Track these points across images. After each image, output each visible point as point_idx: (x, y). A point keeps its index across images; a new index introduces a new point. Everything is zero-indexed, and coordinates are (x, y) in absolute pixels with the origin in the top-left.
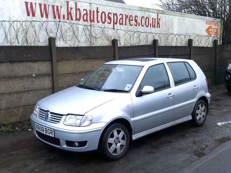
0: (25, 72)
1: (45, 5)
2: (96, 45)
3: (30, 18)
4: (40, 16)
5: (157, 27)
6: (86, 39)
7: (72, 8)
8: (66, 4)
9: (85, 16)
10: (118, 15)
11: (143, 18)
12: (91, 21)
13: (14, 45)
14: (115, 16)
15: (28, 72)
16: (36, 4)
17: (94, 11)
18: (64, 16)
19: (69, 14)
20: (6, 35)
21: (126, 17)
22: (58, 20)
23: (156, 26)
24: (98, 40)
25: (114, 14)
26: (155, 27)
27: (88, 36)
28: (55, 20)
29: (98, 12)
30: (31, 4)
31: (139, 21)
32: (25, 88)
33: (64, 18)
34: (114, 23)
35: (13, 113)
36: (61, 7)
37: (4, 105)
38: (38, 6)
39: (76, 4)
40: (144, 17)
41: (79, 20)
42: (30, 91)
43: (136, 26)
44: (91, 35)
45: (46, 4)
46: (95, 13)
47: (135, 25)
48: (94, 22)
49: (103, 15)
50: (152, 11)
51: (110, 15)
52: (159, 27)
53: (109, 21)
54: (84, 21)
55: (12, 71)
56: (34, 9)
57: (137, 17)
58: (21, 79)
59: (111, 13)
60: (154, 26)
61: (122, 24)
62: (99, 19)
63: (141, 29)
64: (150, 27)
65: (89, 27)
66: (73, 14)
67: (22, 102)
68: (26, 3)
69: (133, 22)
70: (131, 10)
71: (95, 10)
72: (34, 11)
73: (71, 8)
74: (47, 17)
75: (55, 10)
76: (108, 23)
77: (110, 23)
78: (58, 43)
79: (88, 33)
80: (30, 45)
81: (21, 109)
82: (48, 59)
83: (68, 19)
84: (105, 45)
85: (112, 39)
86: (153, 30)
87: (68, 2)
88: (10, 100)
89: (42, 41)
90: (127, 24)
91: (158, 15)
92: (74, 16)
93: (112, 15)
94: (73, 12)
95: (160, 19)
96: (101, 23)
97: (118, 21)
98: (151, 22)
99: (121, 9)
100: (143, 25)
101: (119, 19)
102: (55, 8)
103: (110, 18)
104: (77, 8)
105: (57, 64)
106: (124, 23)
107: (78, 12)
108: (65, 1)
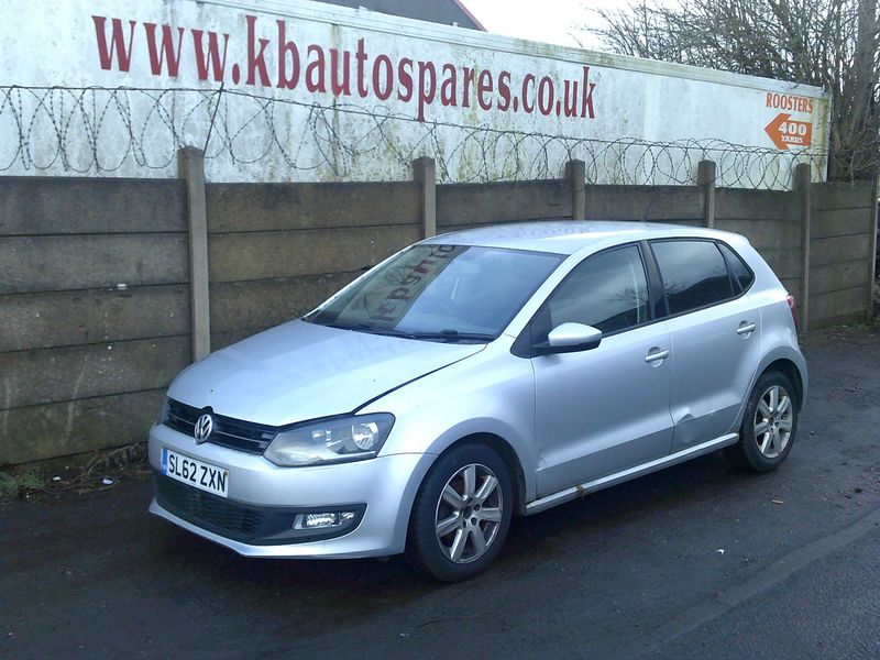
0: (88, 274)
1: (167, 30)
2: (353, 178)
3: (114, 77)
4: (149, 70)
5: (583, 115)
6: (317, 156)
7: (268, 41)
8: (246, 26)
9: (316, 71)
10: (438, 70)
11: (531, 81)
12: (337, 90)
13: (50, 173)
14: (427, 73)
15: (100, 275)
16: (133, 24)
17: (347, 55)
18: (236, 69)
19: (256, 62)
20: (22, 138)
21: (469, 76)
22: (217, 85)
23: (579, 111)
24: (362, 159)
25: (421, 64)
26: (575, 115)
27: (326, 147)
28: (204, 85)
29: (362, 56)
30: (117, 24)
31: (516, 92)
32: (87, 333)
33: (236, 77)
34: (422, 97)
35: (43, 422)
36: (227, 37)
37: (9, 391)
38: (141, 32)
39: (282, 25)
40: (533, 78)
41: (292, 85)
42: (108, 343)
43: (505, 109)
44: (335, 143)
45: (170, 25)
46: (353, 62)
47: (500, 107)
48: (347, 92)
49: (383, 66)
50: (563, 55)
51: (407, 68)
52: (592, 116)
53: (404, 92)
54: (311, 88)
55: (42, 268)
56: (127, 42)
57: (509, 75)
58: (75, 300)
59: (410, 63)
60: (570, 112)
61: (453, 101)
62: (368, 81)
63: (521, 119)
64: (558, 114)
65: (329, 114)
66: (271, 64)
67: (78, 382)
68: (99, 22)
69: (494, 96)
70: (487, 53)
71: (353, 51)
72: (127, 49)
73: (264, 43)
74: (173, 71)
75: (206, 49)
76: (400, 97)
77: (407, 99)
78: (214, 170)
79: (324, 133)
80: (108, 175)
81: (74, 409)
82: (175, 228)
83: (251, 81)
84: (387, 179)
85: (415, 156)
86: (569, 125)
87: (251, 20)
88: (32, 376)
89: (156, 159)
90: (470, 102)
91: (586, 70)
92: (273, 69)
93: (417, 67)
94: (272, 56)
95: (593, 86)
96: (372, 98)
97: (438, 92)
98: (559, 95)
99: (449, 47)
100: (530, 106)
101: (439, 84)
102: (205, 40)
103: (406, 80)
104: (286, 42)
105: (209, 245)
106: (459, 99)
107: (289, 54)
108: (240, 15)
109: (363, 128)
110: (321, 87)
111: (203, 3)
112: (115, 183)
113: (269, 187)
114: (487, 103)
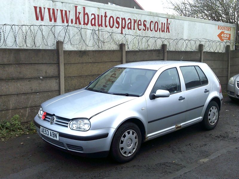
0: (32, 74)
1: (53, 10)
2: (104, 49)
3: (39, 22)
4: (49, 21)
5: (167, 32)
6: (93, 43)
7: (80, 13)
8: (75, 8)
9: (93, 21)
10: (127, 20)
12: (99, 25)
13: (22, 48)
14: (124, 21)
15: (35, 75)
16: (44, 8)
17: (102, 16)
18: (72, 20)
19: (77, 18)
20: (15, 38)
21: (135, 21)
22: (67, 24)
23: (165, 31)
24: (106, 44)
25: (122, 18)
26: (164, 32)
27: (96, 41)
28: (63, 24)
29: (106, 16)
30: (40, 8)
31: (148, 25)
32: (32, 90)
33: (72, 22)
34: (122, 27)
35: (20, 113)
36: (69, 11)
37: (11, 105)
38: (47, 10)
39: (84, 8)
40: (153, 22)
41: (87, 24)
42: (37, 92)
43: (145, 30)
44: (99, 39)
45: (54, 8)
46: (104, 18)
47: (143, 30)
48: (102, 26)
49: (112, 19)
50: (161, 16)
52: (169, 32)
53: (117, 26)
54: (92, 25)
55: (20, 73)
56: (43, 13)
57: (146, 21)
58: (29, 81)
59: (119, 18)
62: (107, 23)
63: (149, 33)
64: (160, 31)
65: (97, 32)
66: (81, 18)
67: (30, 103)
68: (36, 8)
69: (142, 27)
70: (140, 15)
71: (103, 15)
72: (43, 16)
74: (55, 21)
75: (64, 15)
77: (118, 28)
78: (66, 47)
79: (96, 37)
80: (38, 48)
81: (28, 110)
82: (55, 62)
83: (76, 23)
84: (112, 49)
85: (120, 43)
86: (163, 35)
87: (76, 7)
88: (17, 101)
89: (51, 44)
90: (135, 28)
91: (167, 19)
92: (82, 20)
94: (81, 16)
95: (169, 24)
96: (109, 27)
97: (127, 26)
98: (160, 26)
99: (129, 14)
100: (152, 30)
101: (127, 23)
102: (64, 12)
103: (118, 23)
104: (85, 13)
105: (64, 67)
106: (132, 27)
107: (86, 16)
108: (73, 6)
109: (106, 36)
110: (95, 25)
111: (63, 2)
112: (39, 50)
113: (80, 51)
114: (140, 29)
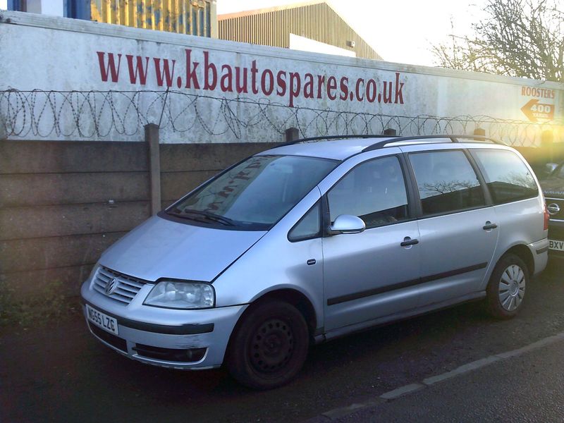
0: (92, 195)
1: (139, 59)
2: (250, 140)
3: (109, 85)
4: (129, 82)
5: (396, 102)
7: (198, 64)
8: (185, 55)
9: (227, 80)
10: (302, 77)
11: (361, 83)
12: (239, 90)
13: (73, 139)
14: (295, 79)
15: (99, 195)
16: (120, 55)
17: (245, 70)
18: (179, 80)
19: (191, 76)
20: (56, 119)
21: (321, 80)
23: (393, 99)
24: (255, 129)
25: (291, 74)
26: (390, 102)
28: (161, 89)
29: (254, 70)
30: (111, 56)
31: (351, 89)
32: (91, 228)
33: (179, 84)
34: (292, 93)
36: (174, 61)
37: (47, 259)
38: (124, 61)
39: (206, 54)
40: (363, 81)
41: (212, 88)
42: (104, 233)
43: (345, 99)
45: (141, 56)
46: (249, 74)
47: (341, 98)
48: (246, 91)
49: (268, 76)
50: (383, 67)
51: (282, 77)
52: (402, 102)
53: (281, 90)
54: (224, 89)
55: (66, 191)
56: (116, 66)
57: (347, 79)
58: (84, 209)
59: (285, 73)
60: (388, 100)
61: (311, 95)
62: (258, 85)
63: (355, 105)
64: (379, 100)
66: (200, 76)
67: (86, 255)
68: (101, 55)
69: (338, 92)
70: (332, 66)
71: (249, 68)
72: (116, 70)
73: (196, 64)
74: (143, 81)
75: (162, 69)
76: (278, 93)
77: (282, 94)
78: (166, 137)
80: (104, 140)
81: (84, 270)
82: (142, 169)
83: (188, 86)
84: (270, 141)
85: (288, 127)
86: (386, 108)
87: (188, 52)
90: (322, 95)
91: (398, 75)
92: (201, 79)
93: (288, 76)
94: (200, 71)
95: (402, 84)
96: (261, 94)
97: (302, 90)
98: (380, 90)
99: (308, 64)
100: (361, 97)
101: (302, 85)
102: (162, 64)
103: (282, 83)
104: (209, 64)
105: (161, 179)
106: (315, 93)
107: (211, 71)
108: (182, 49)
109: (254, 111)
110: (230, 89)
111: (160, 43)
112: (108, 144)
113: (197, 146)
114: (333, 96)
